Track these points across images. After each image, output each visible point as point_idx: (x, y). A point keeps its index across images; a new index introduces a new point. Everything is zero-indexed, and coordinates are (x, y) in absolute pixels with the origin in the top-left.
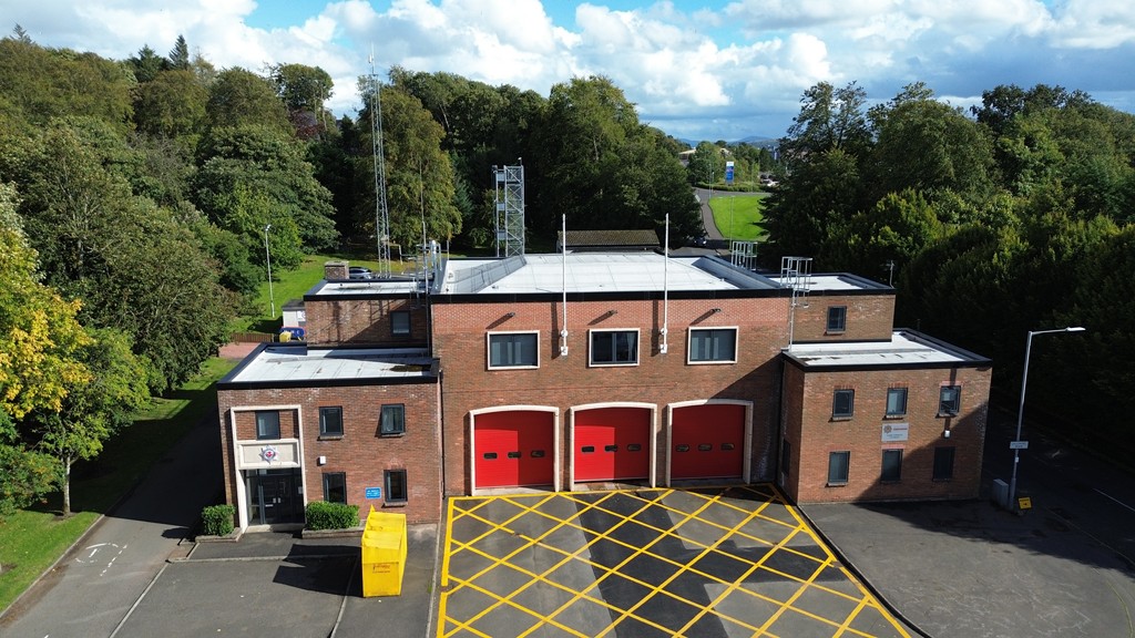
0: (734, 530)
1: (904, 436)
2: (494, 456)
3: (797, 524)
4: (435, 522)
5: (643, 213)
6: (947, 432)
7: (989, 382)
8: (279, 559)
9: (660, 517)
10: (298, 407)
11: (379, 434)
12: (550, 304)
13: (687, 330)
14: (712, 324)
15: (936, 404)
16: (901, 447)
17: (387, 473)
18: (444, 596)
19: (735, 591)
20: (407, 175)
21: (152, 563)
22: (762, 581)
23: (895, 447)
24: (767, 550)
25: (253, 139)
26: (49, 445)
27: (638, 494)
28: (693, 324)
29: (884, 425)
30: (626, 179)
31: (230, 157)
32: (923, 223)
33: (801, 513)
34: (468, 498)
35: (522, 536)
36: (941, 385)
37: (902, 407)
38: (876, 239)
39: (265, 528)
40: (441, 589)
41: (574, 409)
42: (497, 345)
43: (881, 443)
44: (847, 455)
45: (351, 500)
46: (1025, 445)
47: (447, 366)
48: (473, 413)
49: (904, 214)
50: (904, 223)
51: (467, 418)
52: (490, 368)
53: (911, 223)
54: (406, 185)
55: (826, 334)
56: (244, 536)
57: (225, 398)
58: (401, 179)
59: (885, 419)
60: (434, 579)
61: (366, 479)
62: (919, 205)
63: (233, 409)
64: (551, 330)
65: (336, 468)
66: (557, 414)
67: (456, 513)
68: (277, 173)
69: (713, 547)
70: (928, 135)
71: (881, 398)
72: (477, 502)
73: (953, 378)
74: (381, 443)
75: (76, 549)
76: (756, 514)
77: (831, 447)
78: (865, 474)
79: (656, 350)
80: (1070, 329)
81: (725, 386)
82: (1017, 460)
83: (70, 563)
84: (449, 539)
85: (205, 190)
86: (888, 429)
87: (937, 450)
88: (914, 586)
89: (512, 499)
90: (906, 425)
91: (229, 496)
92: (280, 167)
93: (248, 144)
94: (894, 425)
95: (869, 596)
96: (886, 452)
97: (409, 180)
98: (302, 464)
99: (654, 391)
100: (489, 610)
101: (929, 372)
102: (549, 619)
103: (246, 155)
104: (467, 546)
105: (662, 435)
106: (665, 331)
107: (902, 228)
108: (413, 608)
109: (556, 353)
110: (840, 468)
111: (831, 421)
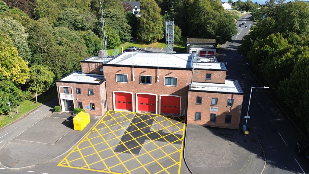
0: (165, 128)
1: (217, 110)
2: (120, 102)
3: (182, 128)
4: (101, 115)
5: (213, 34)
6: (229, 111)
7: (242, 99)
8: (66, 119)
9: (151, 122)
10: (72, 87)
11: (88, 95)
12: (130, 68)
13: (164, 77)
14: (170, 76)
15: (226, 103)
16: (216, 113)
17: (91, 104)
18: (91, 132)
19: (152, 142)
20: (150, 21)
21: (43, 116)
22: (160, 141)
23: (214, 113)
24: (169, 134)
25: (111, 13)
26: (30, 89)
27: (151, 115)
28: (166, 75)
29: (211, 107)
30: (210, 23)
31: (105, 17)
32: (279, 44)
33: (186, 126)
34: (113, 111)
35: (117, 122)
36: (228, 98)
37: (216, 103)
38: (263, 49)
39: (68, 112)
40: (91, 131)
41: (137, 94)
42: (119, 77)
43: (210, 111)
44: (200, 113)
45: (84, 108)
46: (249, 117)
47: (107, 81)
48: (114, 92)
49: (274, 41)
50: (273, 44)
51: (112, 93)
52: (117, 82)
53: (275, 44)
54: (149, 24)
55: (205, 80)
56: (63, 113)
57: (58, 83)
58: (148, 23)
59: (211, 105)
60: (91, 129)
61: (86, 104)
62: (280, 38)
63: (59, 86)
64: (131, 74)
65: (80, 101)
66: (133, 94)
67: (108, 114)
68: (116, 21)
69: (156, 131)
70: (292, 15)
71: (210, 100)
72: (114, 112)
73: (232, 97)
74: (89, 97)
75: (33, 111)
76: (175, 125)
77: (196, 111)
78: (205, 119)
79: (156, 81)
80: (265, 87)
81: (174, 91)
82: (247, 121)
83: (30, 114)
84: (102, 120)
85: (98, 26)
86: (212, 108)
87: (226, 115)
88: (195, 149)
89: (122, 112)
90: (217, 108)
91: (60, 104)
92: (117, 20)
93: (109, 14)
94: (213, 107)
95: (182, 149)
96: (212, 114)
97: (150, 23)
98: (73, 99)
99: (156, 91)
100: (96, 137)
101: (224, 94)
102: (106, 141)
103: (108, 17)
104: (104, 122)
105: (158, 102)
106: (158, 77)
107: (272, 46)
108: (81, 134)
109: (132, 80)
110: (199, 116)
111: (196, 104)
